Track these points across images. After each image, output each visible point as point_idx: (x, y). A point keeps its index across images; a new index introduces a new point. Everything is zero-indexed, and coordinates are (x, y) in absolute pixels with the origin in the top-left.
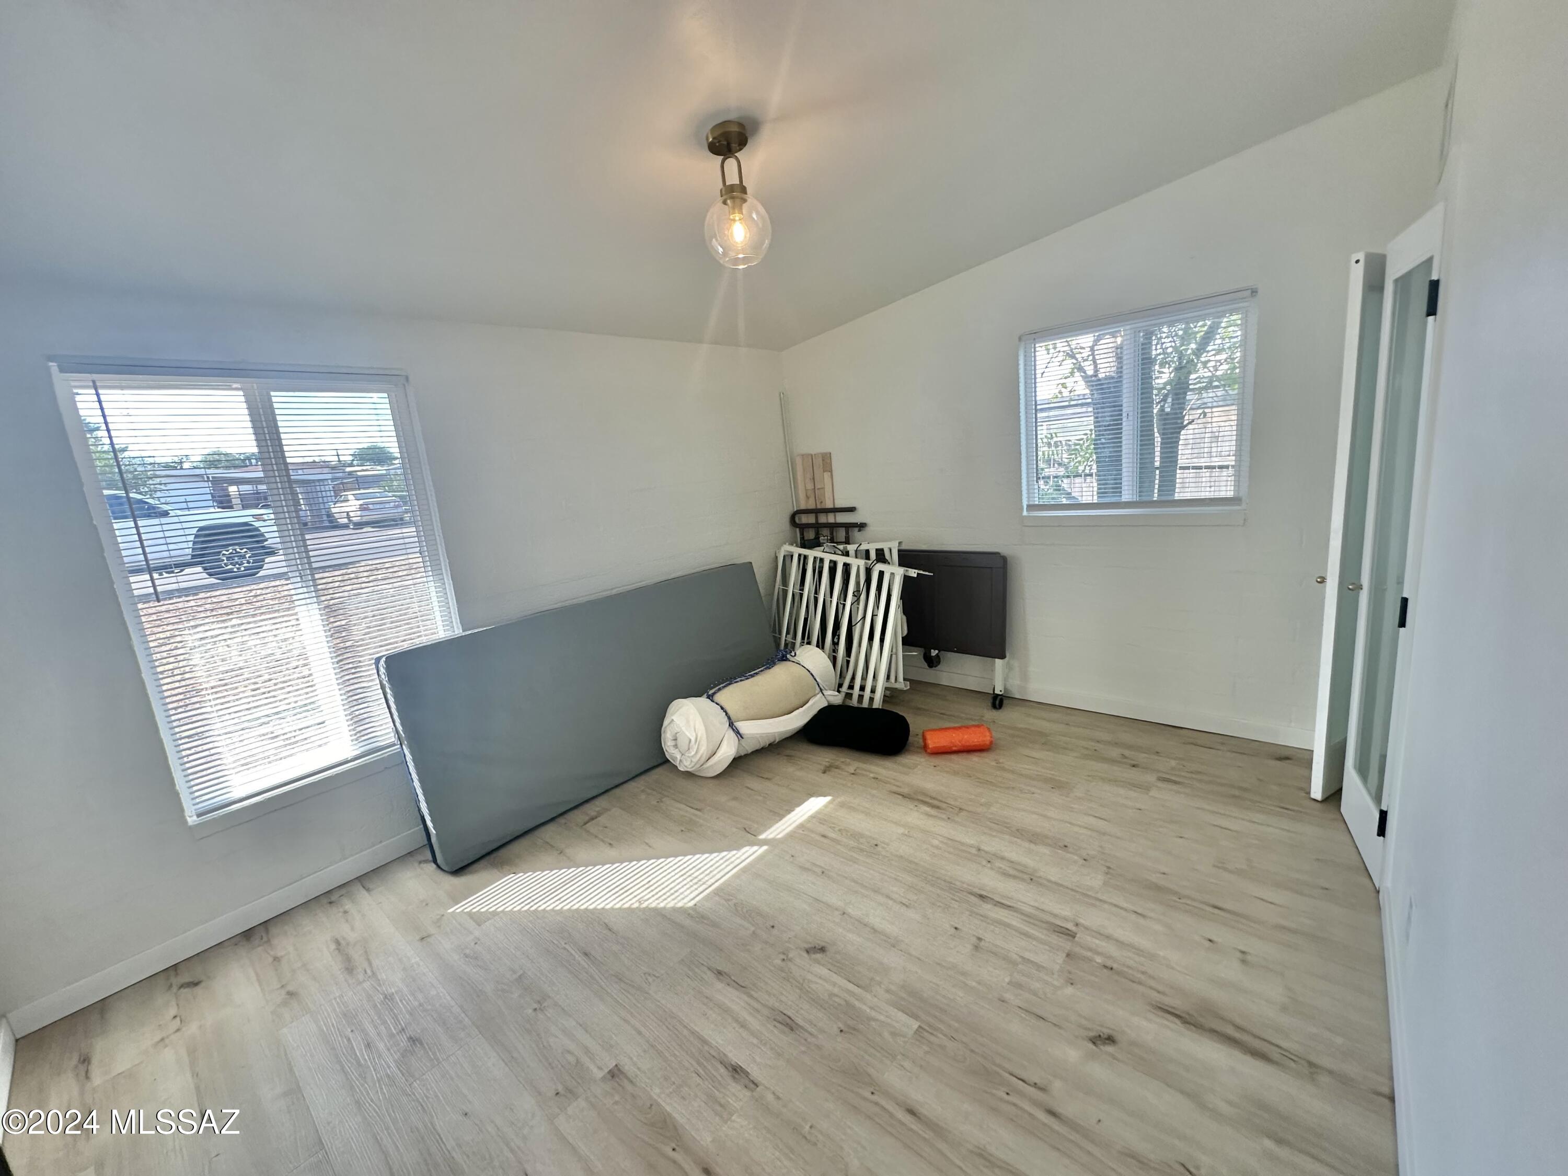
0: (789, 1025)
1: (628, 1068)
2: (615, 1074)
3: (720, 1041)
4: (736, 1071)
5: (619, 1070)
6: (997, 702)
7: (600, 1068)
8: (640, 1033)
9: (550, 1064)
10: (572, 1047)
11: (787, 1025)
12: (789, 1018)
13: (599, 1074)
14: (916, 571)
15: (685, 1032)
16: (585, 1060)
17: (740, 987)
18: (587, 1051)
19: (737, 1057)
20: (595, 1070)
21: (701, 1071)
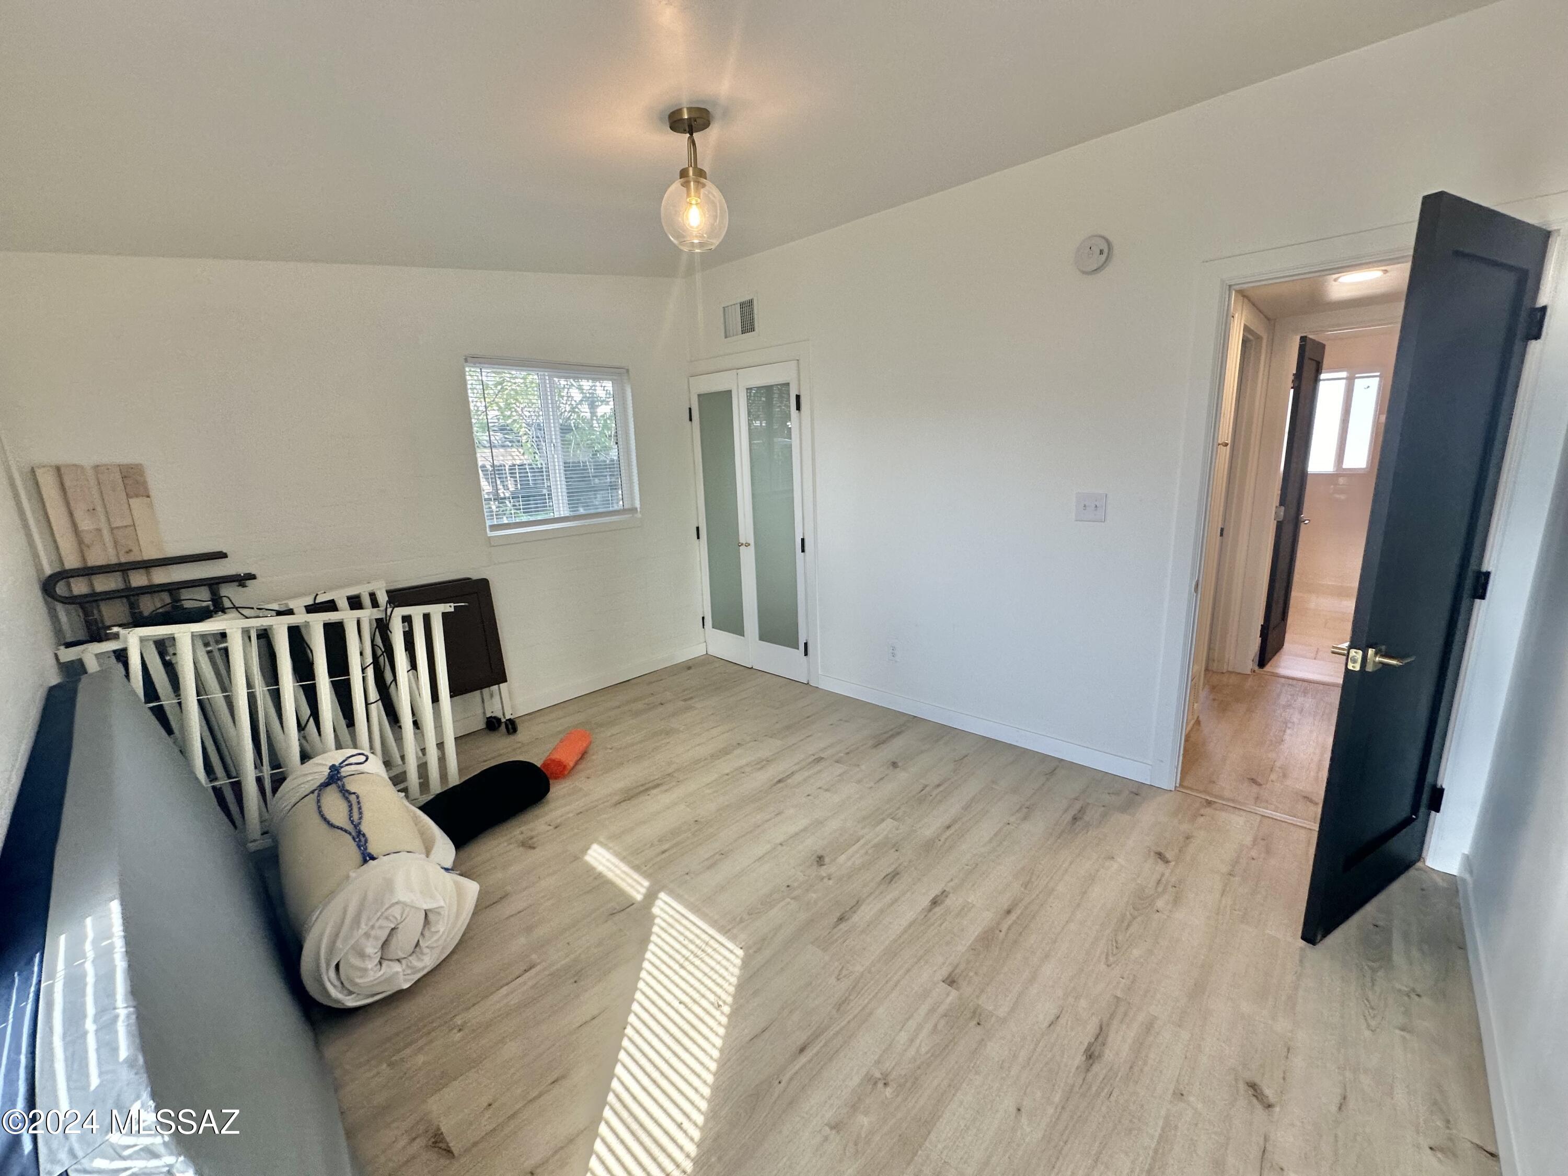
0: (893, 877)
1: (944, 972)
2: (951, 981)
3: (912, 913)
4: (935, 902)
5: (947, 978)
6: (510, 726)
7: (948, 995)
8: (908, 971)
9: (951, 1041)
10: (929, 1026)
11: (894, 877)
12: (887, 875)
13: (954, 993)
14: (452, 605)
15: (906, 936)
16: (942, 1009)
17: (858, 904)
18: (932, 1010)
19: (925, 902)
20: (950, 998)
21: (939, 922)
